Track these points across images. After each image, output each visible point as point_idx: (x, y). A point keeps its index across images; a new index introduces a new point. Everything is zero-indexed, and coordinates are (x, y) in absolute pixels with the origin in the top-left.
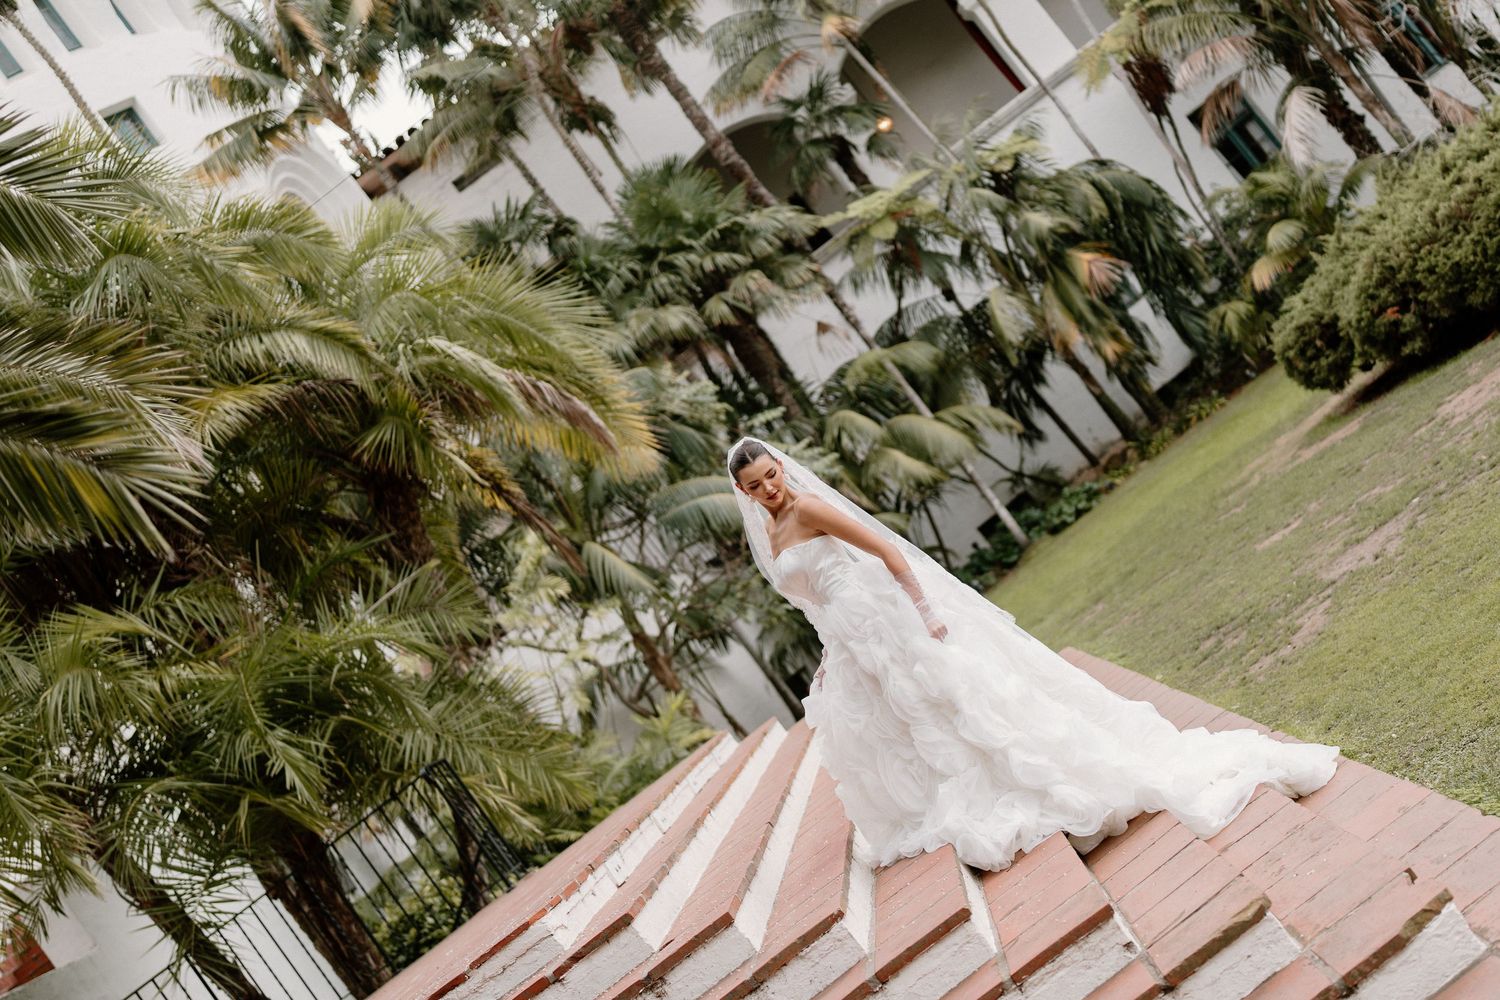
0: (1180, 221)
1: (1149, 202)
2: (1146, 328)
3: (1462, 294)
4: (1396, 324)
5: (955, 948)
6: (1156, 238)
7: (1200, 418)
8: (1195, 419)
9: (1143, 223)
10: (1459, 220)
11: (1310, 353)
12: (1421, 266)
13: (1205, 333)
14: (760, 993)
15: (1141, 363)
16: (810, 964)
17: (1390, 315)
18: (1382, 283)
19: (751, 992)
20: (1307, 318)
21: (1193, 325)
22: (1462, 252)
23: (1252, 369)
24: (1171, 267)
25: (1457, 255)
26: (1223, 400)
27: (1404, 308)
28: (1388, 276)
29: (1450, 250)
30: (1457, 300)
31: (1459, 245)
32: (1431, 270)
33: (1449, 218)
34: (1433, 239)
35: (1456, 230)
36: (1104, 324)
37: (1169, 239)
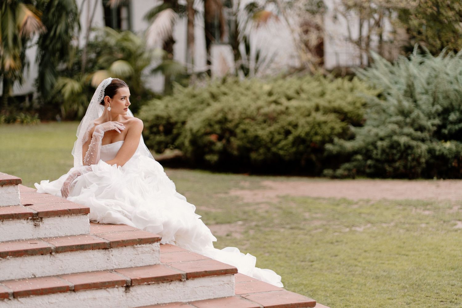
0: (76, 29)
1: (69, 9)
2: (29, 65)
3: (249, 150)
4: (212, 143)
5: (222, 283)
6: (61, 28)
7: (22, 122)
8: (19, 120)
9: (60, 16)
10: (269, 119)
11: (155, 129)
12: (242, 127)
13: (52, 86)
14: (107, 252)
15: (16, 77)
16: (136, 252)
17: (213, 138)
18: (220, 122)
19: (103, 249)
20: (164, 114)
21: (49, 78)
22: (263, 132)
23: (61, 116)
24: (59, 45)
25: (260, 133)
26: (39, 121)
27: (220, 138)
28: (224, 121)
29: (257, 127)
30: (245, 151)
31: (263, 129)
32: (245, 131)
33: (266, 115)
34: (253, 119)
35: (265, 122)
36: (14, 49)
37: (66, 32)
